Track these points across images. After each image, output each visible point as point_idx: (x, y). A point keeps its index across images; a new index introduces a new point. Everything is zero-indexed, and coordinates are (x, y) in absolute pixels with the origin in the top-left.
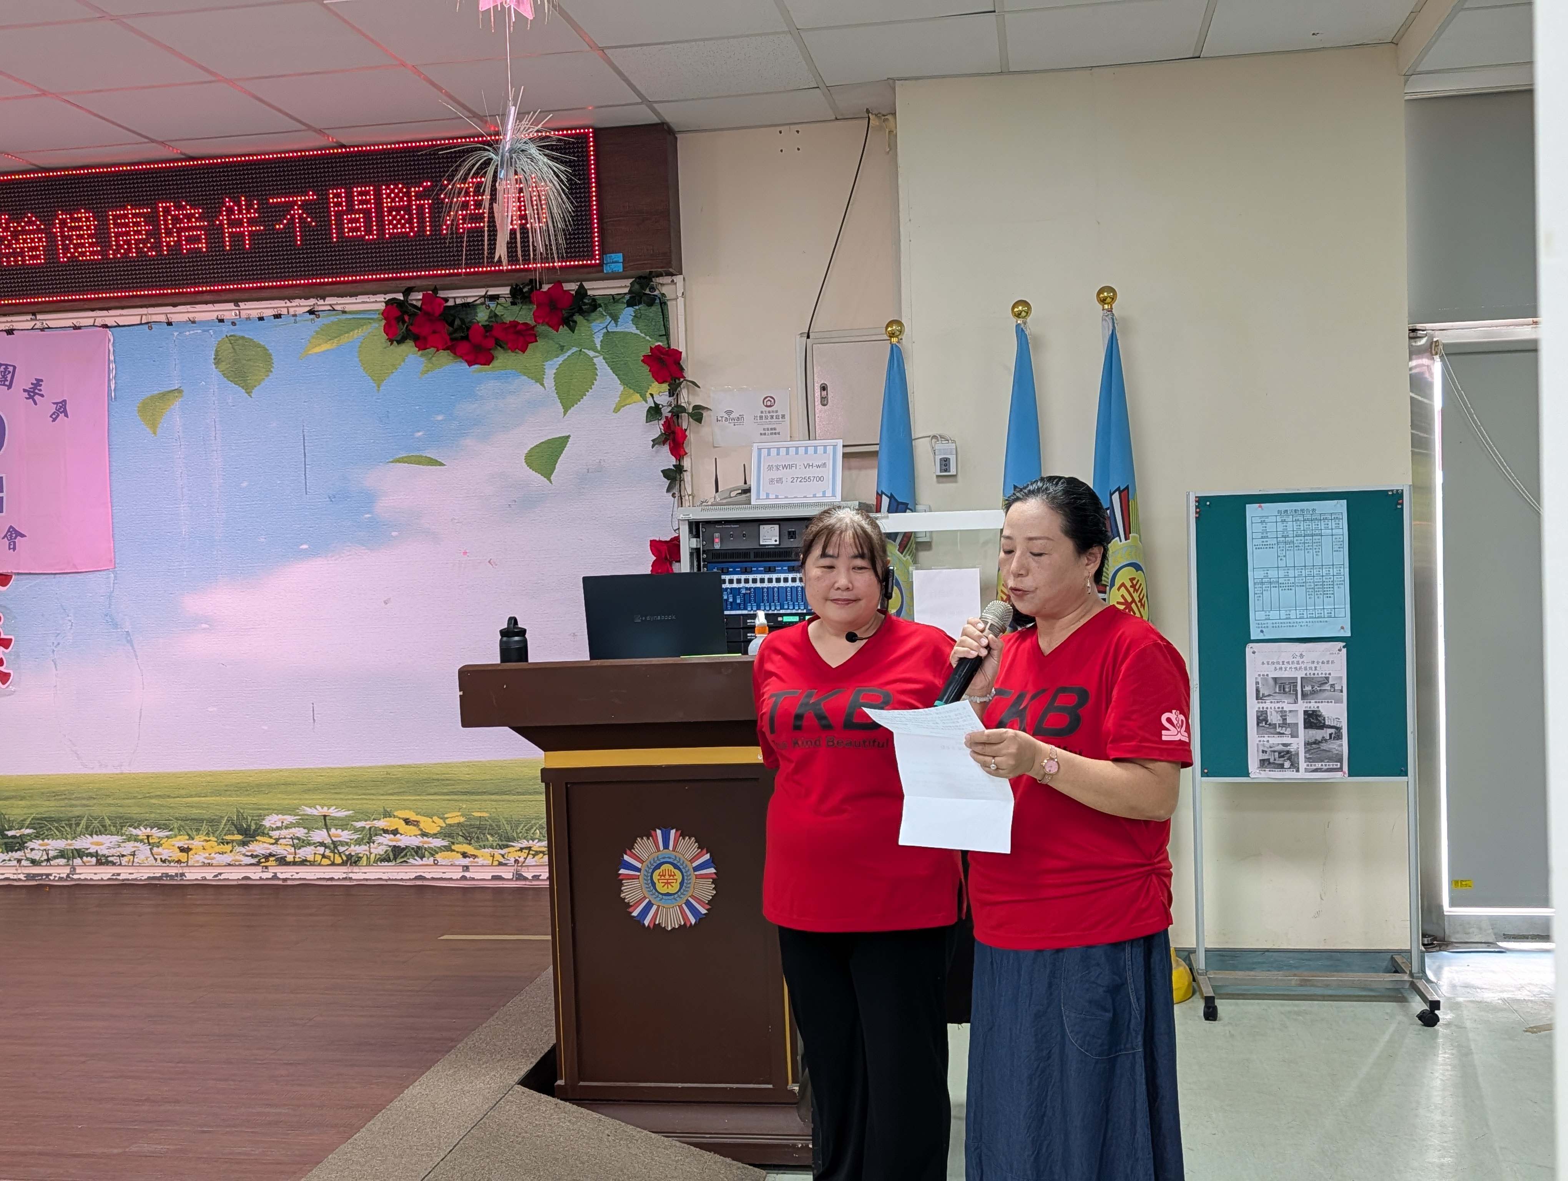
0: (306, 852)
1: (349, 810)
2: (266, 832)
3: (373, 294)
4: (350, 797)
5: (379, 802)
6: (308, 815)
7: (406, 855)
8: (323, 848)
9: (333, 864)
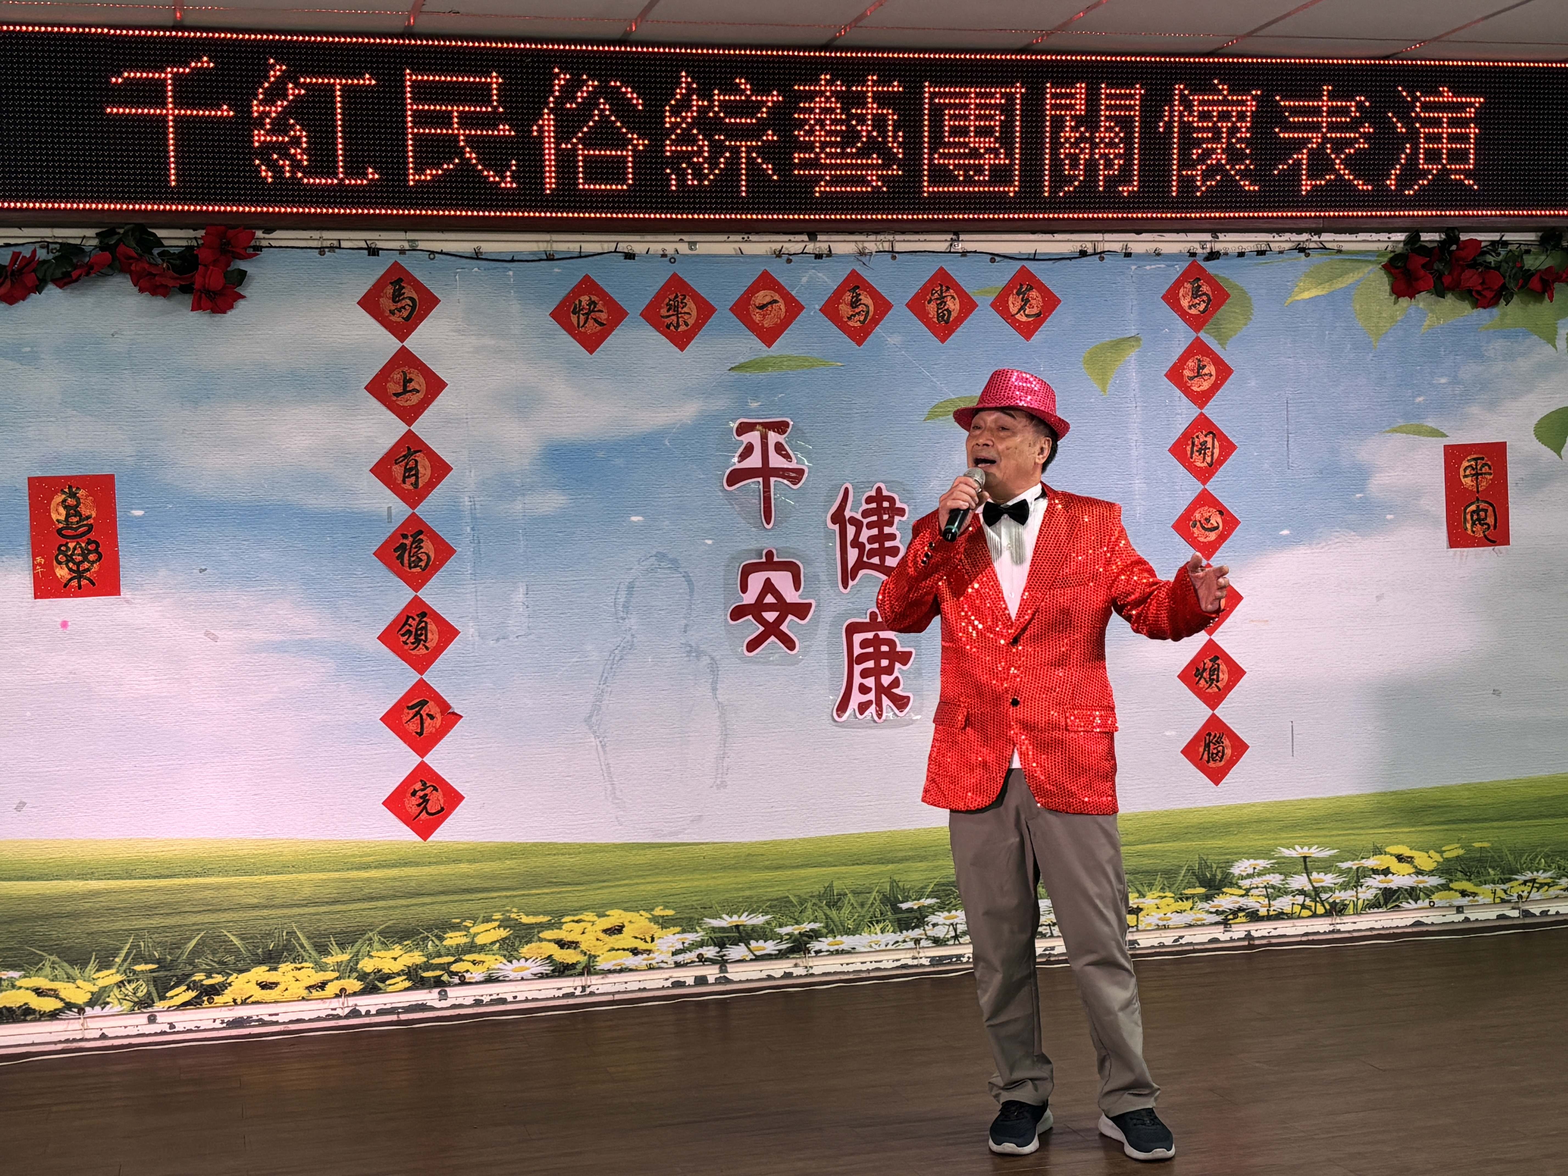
0: (1283, 903)
1: (1333, 849)
2: (1234, 881)
3: (1378, 231)
4: (1334, 832)
5: (1368, 837)
6: (1284, 857)
7: (1398, 898)
8: (1302, 897)
9: (1315, 915)
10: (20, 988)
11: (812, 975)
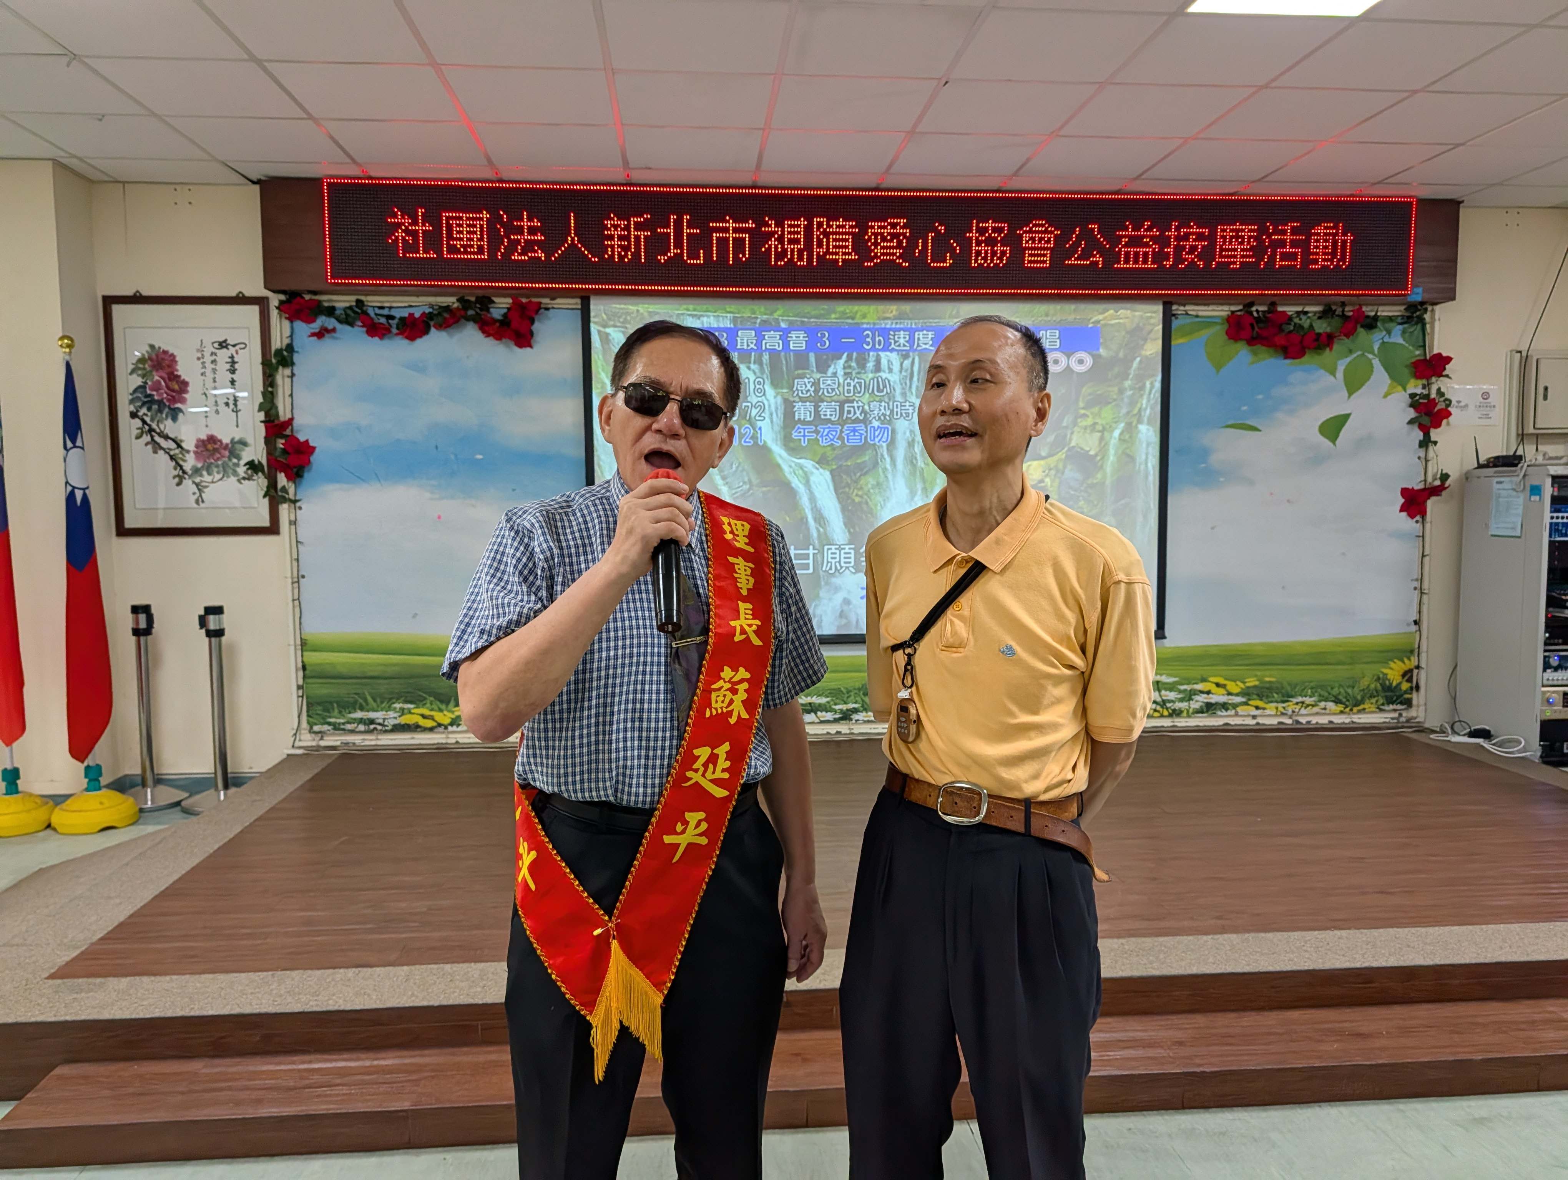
1: (1175, 677)
3: (1222, 304)
4: (1178, 667)
5: (1198, 671)
7: (1215, 709)
9: (1162, 716)
10: (414, 714)
11: (853, 734)
